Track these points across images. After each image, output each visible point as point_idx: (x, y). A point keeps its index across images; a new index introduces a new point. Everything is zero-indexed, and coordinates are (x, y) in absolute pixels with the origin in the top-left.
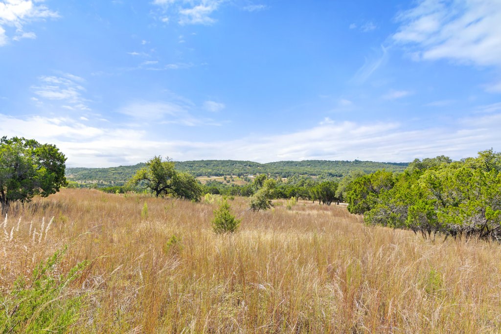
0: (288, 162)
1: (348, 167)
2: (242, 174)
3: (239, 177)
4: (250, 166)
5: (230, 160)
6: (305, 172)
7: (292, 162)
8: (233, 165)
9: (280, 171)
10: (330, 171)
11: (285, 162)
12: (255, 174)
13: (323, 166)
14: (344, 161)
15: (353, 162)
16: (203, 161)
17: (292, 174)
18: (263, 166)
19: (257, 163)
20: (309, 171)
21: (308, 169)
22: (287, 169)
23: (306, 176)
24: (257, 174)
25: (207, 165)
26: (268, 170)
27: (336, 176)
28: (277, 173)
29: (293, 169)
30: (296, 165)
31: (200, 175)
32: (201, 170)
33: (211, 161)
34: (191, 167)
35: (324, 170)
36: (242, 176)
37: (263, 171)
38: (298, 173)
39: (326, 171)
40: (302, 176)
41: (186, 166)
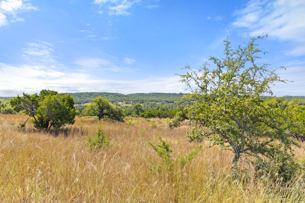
0: (141, 94)
1: (176, 97)
2: (114, 101)
3: (113, 103)
4: (118, 96)
5: (105, 93)
6: (152, 100)
7: (143, 94)
8: (108, 95)
9: (138, 99)
10: (167, 99)
11: (139, 94)
12: (122, 101)
13: (162, 96)
14: (174, 94)
15: (179, 94)
16: (87, 93)
17: (145, 101)
18: (127, 96)
19: (123, 94)
20: (154, 100)
21: (153, 98)
22: (141, 98)
23: (153, 103)
24: (123, 101)
25: (91, 95)
26: (130, 99)
27: (170, 102)
28: (135, 101)
29: (145, 98)
30: (146, 96)
31: (87, 102)
32: (87, 98)
33: (93, 93)
34: (80, 96)
35: (163, 99)
36: (114, 103)
37: (127, 99)
38: (148, 100)
39: (164, 99)
40: (151, 102)
41: (76, 96)
